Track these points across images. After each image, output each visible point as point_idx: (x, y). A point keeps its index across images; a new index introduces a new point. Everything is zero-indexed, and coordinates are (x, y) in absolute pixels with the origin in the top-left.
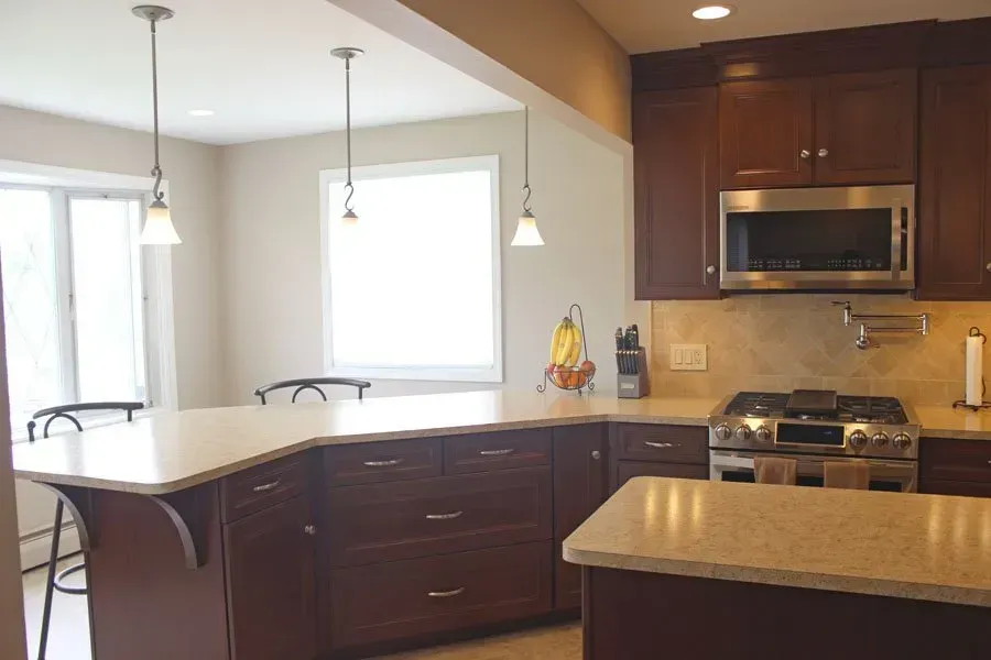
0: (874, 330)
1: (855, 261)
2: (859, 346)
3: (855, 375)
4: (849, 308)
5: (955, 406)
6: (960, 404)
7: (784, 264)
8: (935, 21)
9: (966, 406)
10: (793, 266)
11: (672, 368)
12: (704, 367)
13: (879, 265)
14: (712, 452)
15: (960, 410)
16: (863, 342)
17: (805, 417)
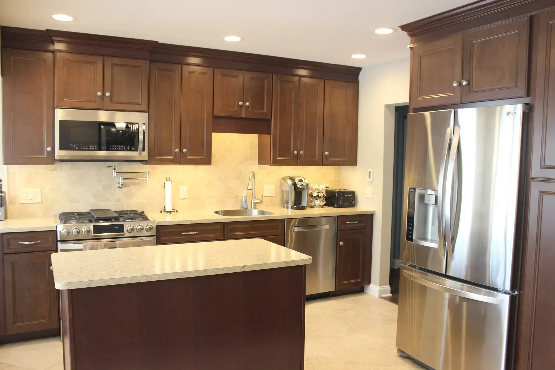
0: (126, 179)
1: (122, 147)
2: (119, 187)
3: (117, 201)
4: (115, 169)
5: (161, 212)
6: (163, 211)
7: (89, 147)
8: (157, 42)
9: (166, 212)
10: (93, 148)
11: (22, 202)
12: (40, 201)
13: (133, 149)
14: (59, 243)
15: (163, 213)
16: (122, 185)
17: (101, 222)
